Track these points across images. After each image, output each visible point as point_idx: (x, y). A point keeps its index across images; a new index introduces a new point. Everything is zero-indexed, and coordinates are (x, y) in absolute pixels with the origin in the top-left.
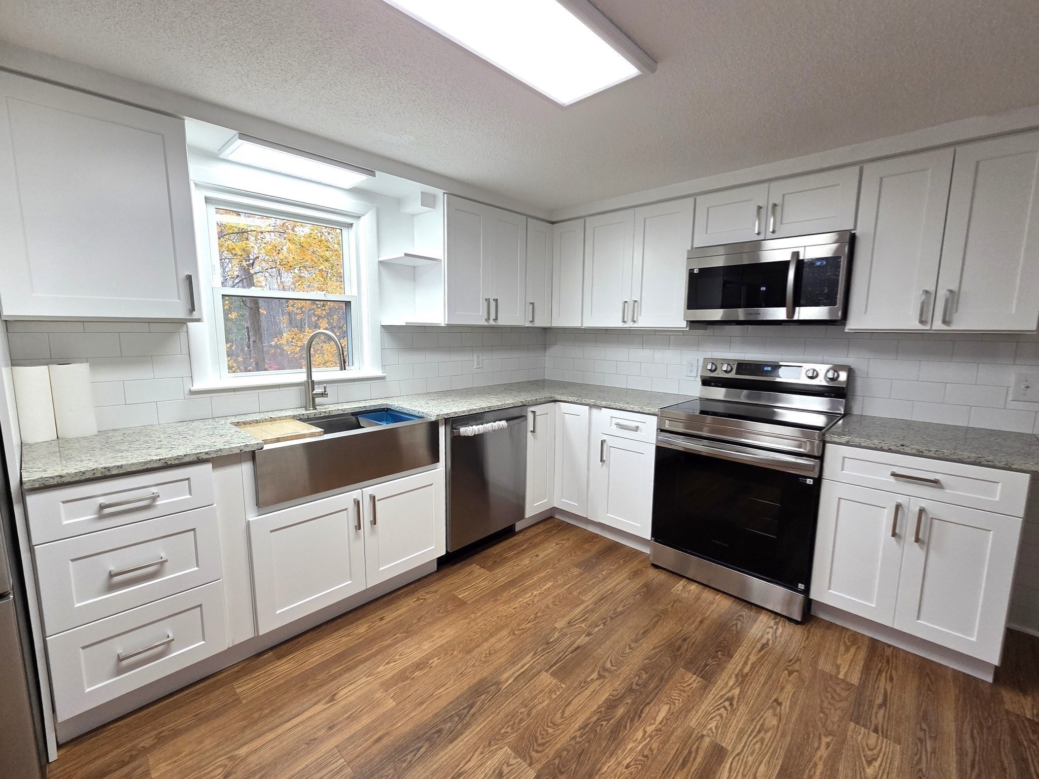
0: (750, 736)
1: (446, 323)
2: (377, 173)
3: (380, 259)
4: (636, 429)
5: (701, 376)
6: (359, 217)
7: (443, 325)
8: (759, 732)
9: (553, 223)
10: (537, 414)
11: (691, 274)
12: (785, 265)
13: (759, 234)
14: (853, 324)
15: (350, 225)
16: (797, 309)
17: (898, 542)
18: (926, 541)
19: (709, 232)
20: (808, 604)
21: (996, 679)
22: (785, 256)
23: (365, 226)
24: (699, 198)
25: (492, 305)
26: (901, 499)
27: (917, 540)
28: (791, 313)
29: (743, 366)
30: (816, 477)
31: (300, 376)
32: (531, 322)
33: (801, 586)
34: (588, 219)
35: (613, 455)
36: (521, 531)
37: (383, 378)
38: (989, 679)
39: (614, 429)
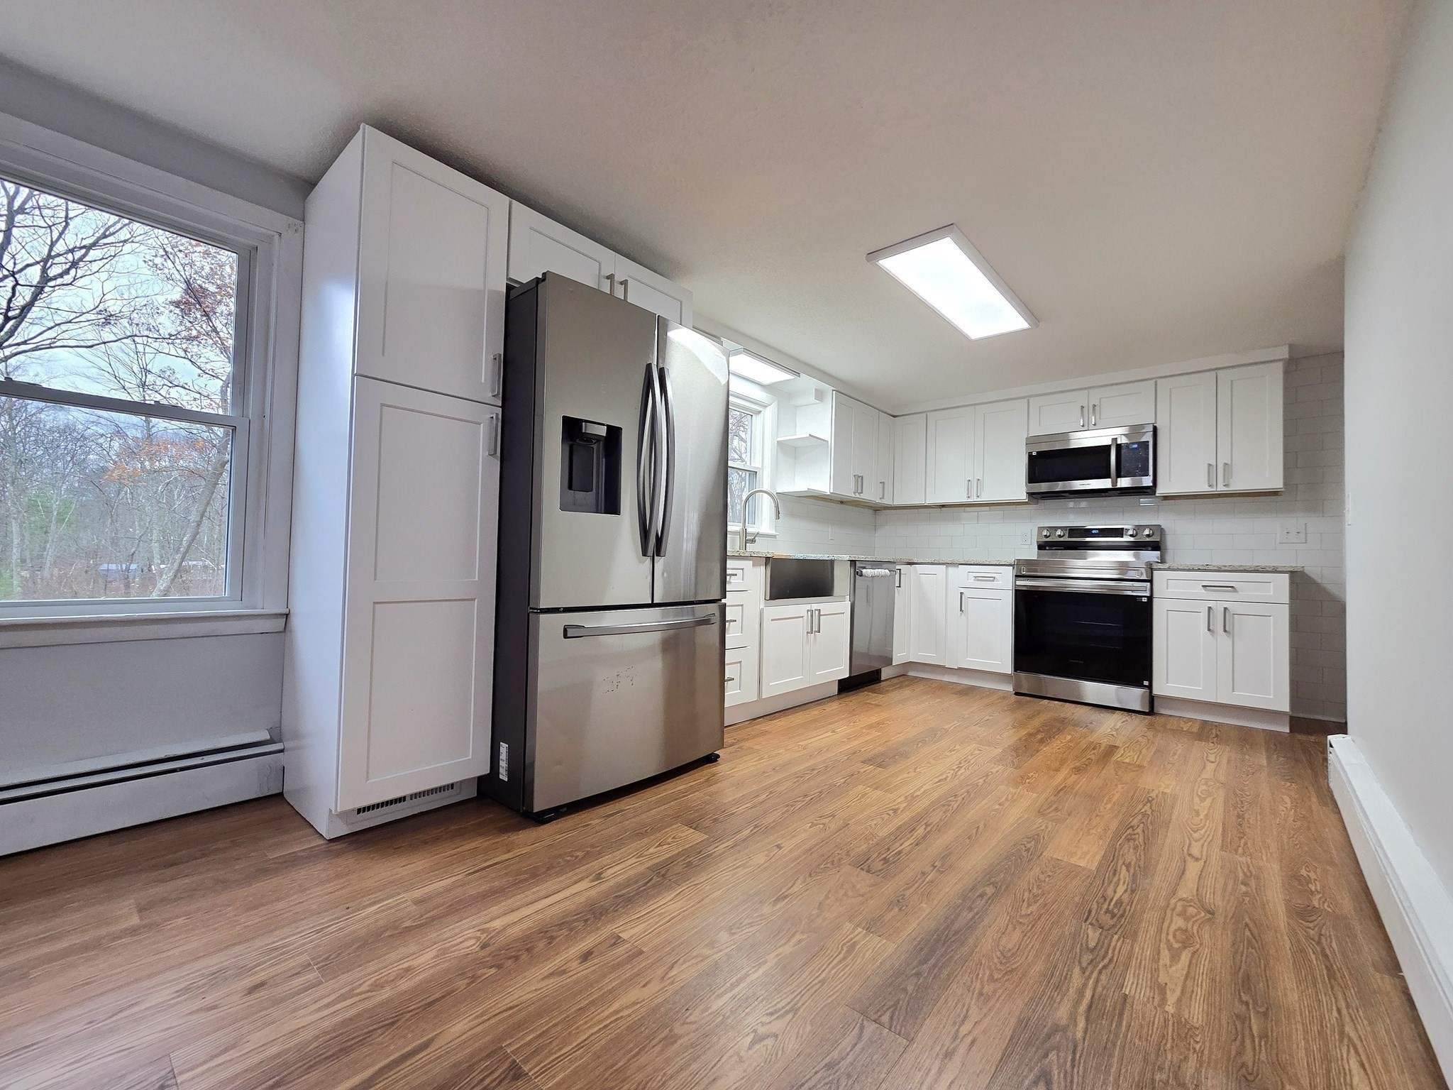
0: (1131, 743)
1: (832, 491)
2: (802, 375)
3: (779, 439)
4: (993, 579)
5: (1038, 542)
6: (766, 407)
7: (828, 493)
9: (895, 416)
10: (902, 572)
11: (1030, 456)
12: (1106, 449)
13: (1083, 426)
14: (1160, 491)
15: (760, 412)
16: (1119, 479)
17: (1212, 635)
18: (1231, 632)
19: (1042, 424)
21: (1291, 728)
22: (1107, 442)
23: (769, 414)
24: (1031, 400)
25: (859, 479)
26: (1211, 604)
27: (1225, 631)
28: (1115, 483)
29: (1073, 531)
30: (1148, 595)
32: (881, 499)
33: (1146, 683)
34: (929, 414)
35: (970, 605)
36: (883, 681)
37: (774, 536)
38: (1287, 729)
39: (971, 582)
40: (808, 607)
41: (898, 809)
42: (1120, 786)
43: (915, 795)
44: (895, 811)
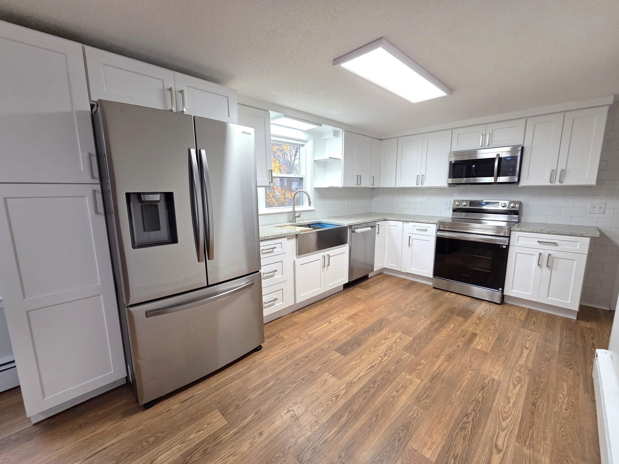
0: (485, 331)
1: (343, 186)
2: (323, 125)
3: (315, 159)
4: (426, 230)
5: (453, 208)
6: (307, 142)
7: (341, 187)
8: (488, 330)
9: (381, 140)
10: (380, 225)
11: (451, 163)
12: (493, 160)
13: (482, 146)
14: (522, 184)
15: (304, 145)
16: (498, 177)
17: (540, 268)
18: (551, 266)
19: (458, 145)
20: (503, 297)
21: (578, 318)
22: (494, 156)
23: (309, 146)
24: (454, 130)
25: (359, 178)
26: (541, 251)
27: (547, 266)
28: (496, 179)
29: (472, 203)
30: (507, 244)
31: (290, 209)
32: (372, 185)
33: (500, 289)
34: (399, 139)
35: (414, 243)
36: (371, 278)
37: (314, 210)
38: (575, 318)
39: (415, 231)
40: (323, 254)
41: (339, 395)
42: (470, 372)
43: (353, 381)
44: (337, 397)
